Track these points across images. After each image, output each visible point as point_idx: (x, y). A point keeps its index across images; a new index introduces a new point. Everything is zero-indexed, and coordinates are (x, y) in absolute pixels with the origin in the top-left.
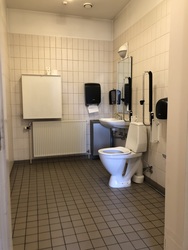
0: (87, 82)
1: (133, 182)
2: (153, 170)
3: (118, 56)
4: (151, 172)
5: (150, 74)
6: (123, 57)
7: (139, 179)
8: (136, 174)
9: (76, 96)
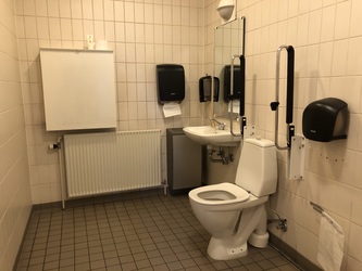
0: (161, 62)
1: (250, 246)
2: (288, 225)
3: (217, 16)
4: (284, 229)
5: (291, 51)
6: (226, 17)
7: (261, 240)
8: (255, 231)
9: (141, 87)
